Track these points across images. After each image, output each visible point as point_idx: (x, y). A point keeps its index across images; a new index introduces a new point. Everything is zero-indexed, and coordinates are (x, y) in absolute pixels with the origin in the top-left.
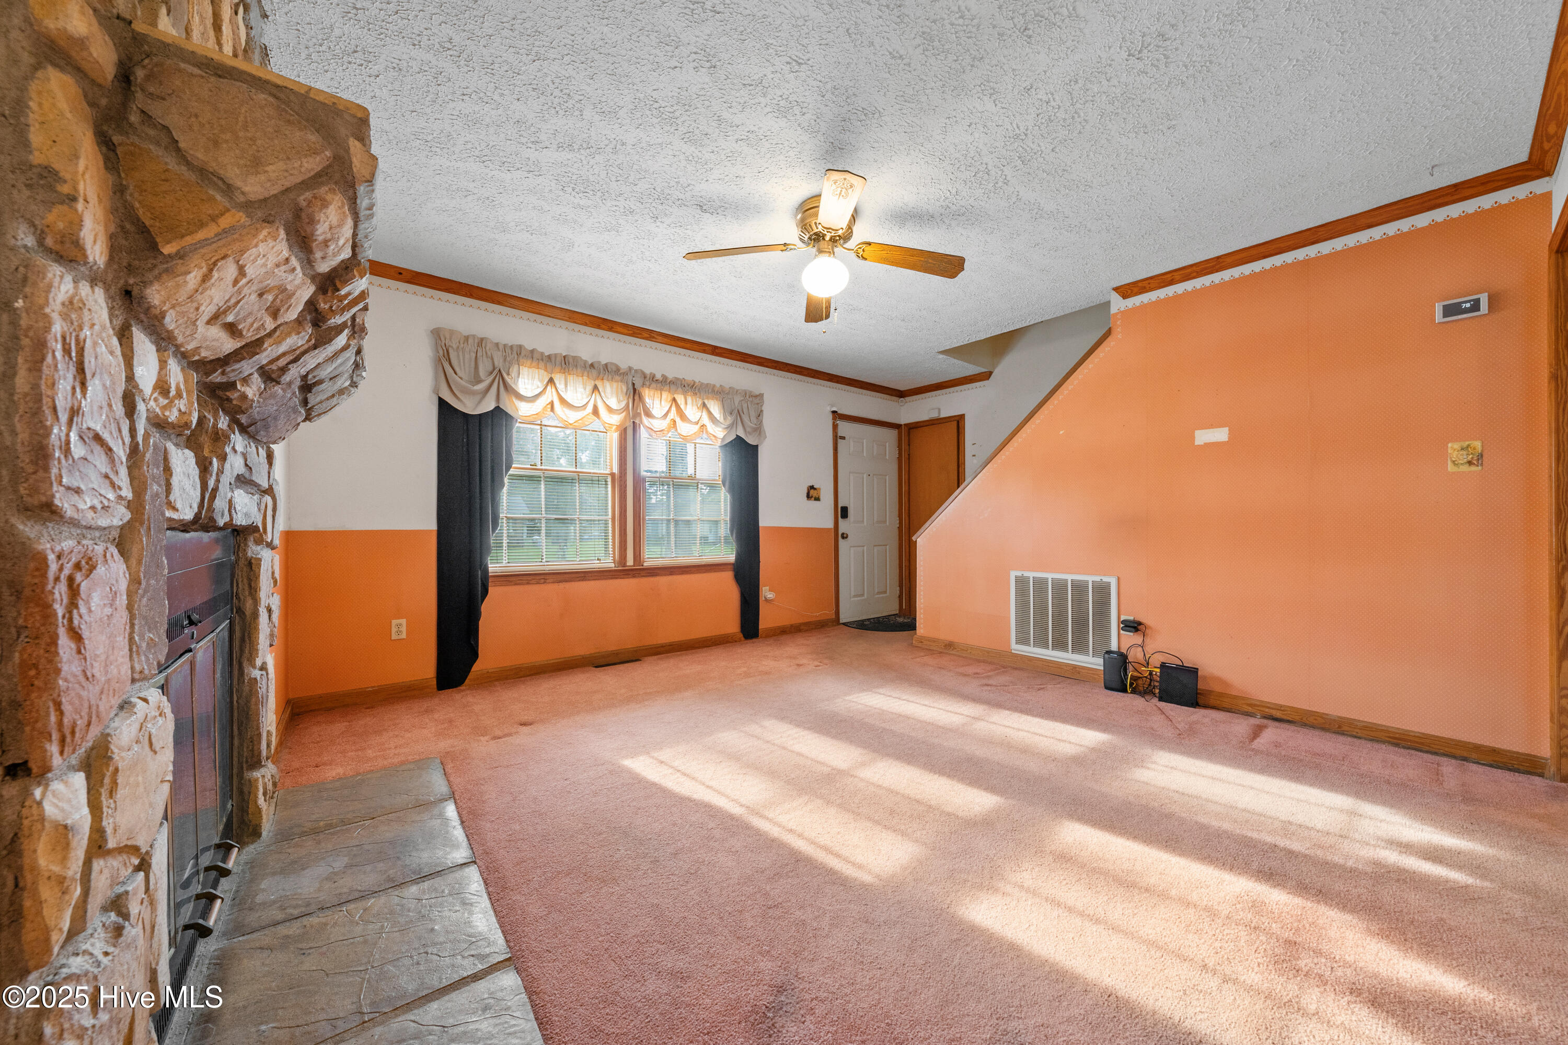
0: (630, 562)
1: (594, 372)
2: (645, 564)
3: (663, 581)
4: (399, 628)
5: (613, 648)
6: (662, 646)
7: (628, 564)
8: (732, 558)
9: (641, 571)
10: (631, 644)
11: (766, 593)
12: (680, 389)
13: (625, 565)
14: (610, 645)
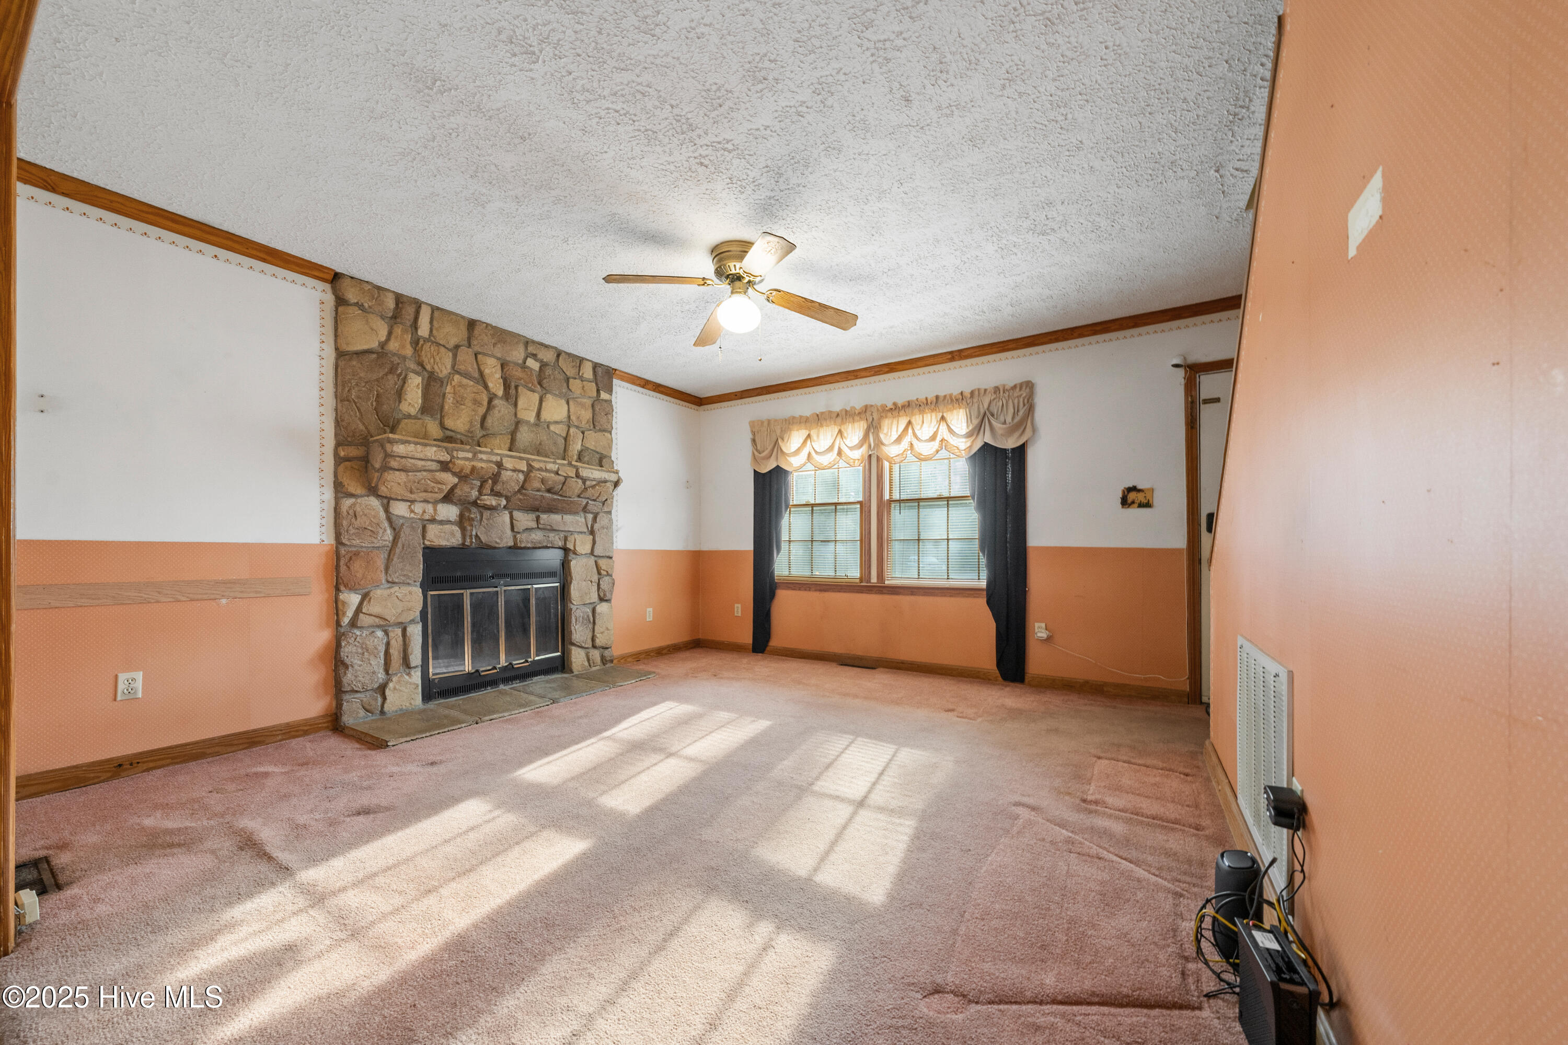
0: (874, 579)
1: (839, 419)
2: (887, 582)
3: (905, 600)
4: (738, 609)
5: (860, 653)
6: (903, 662)
7: (872, 581)
8: (983, 584)
9: (883, 589)
10: (874, 652)
11: (1038, 630)
12: (916, 410)
13: (869, 581)
14: (858, 650)
